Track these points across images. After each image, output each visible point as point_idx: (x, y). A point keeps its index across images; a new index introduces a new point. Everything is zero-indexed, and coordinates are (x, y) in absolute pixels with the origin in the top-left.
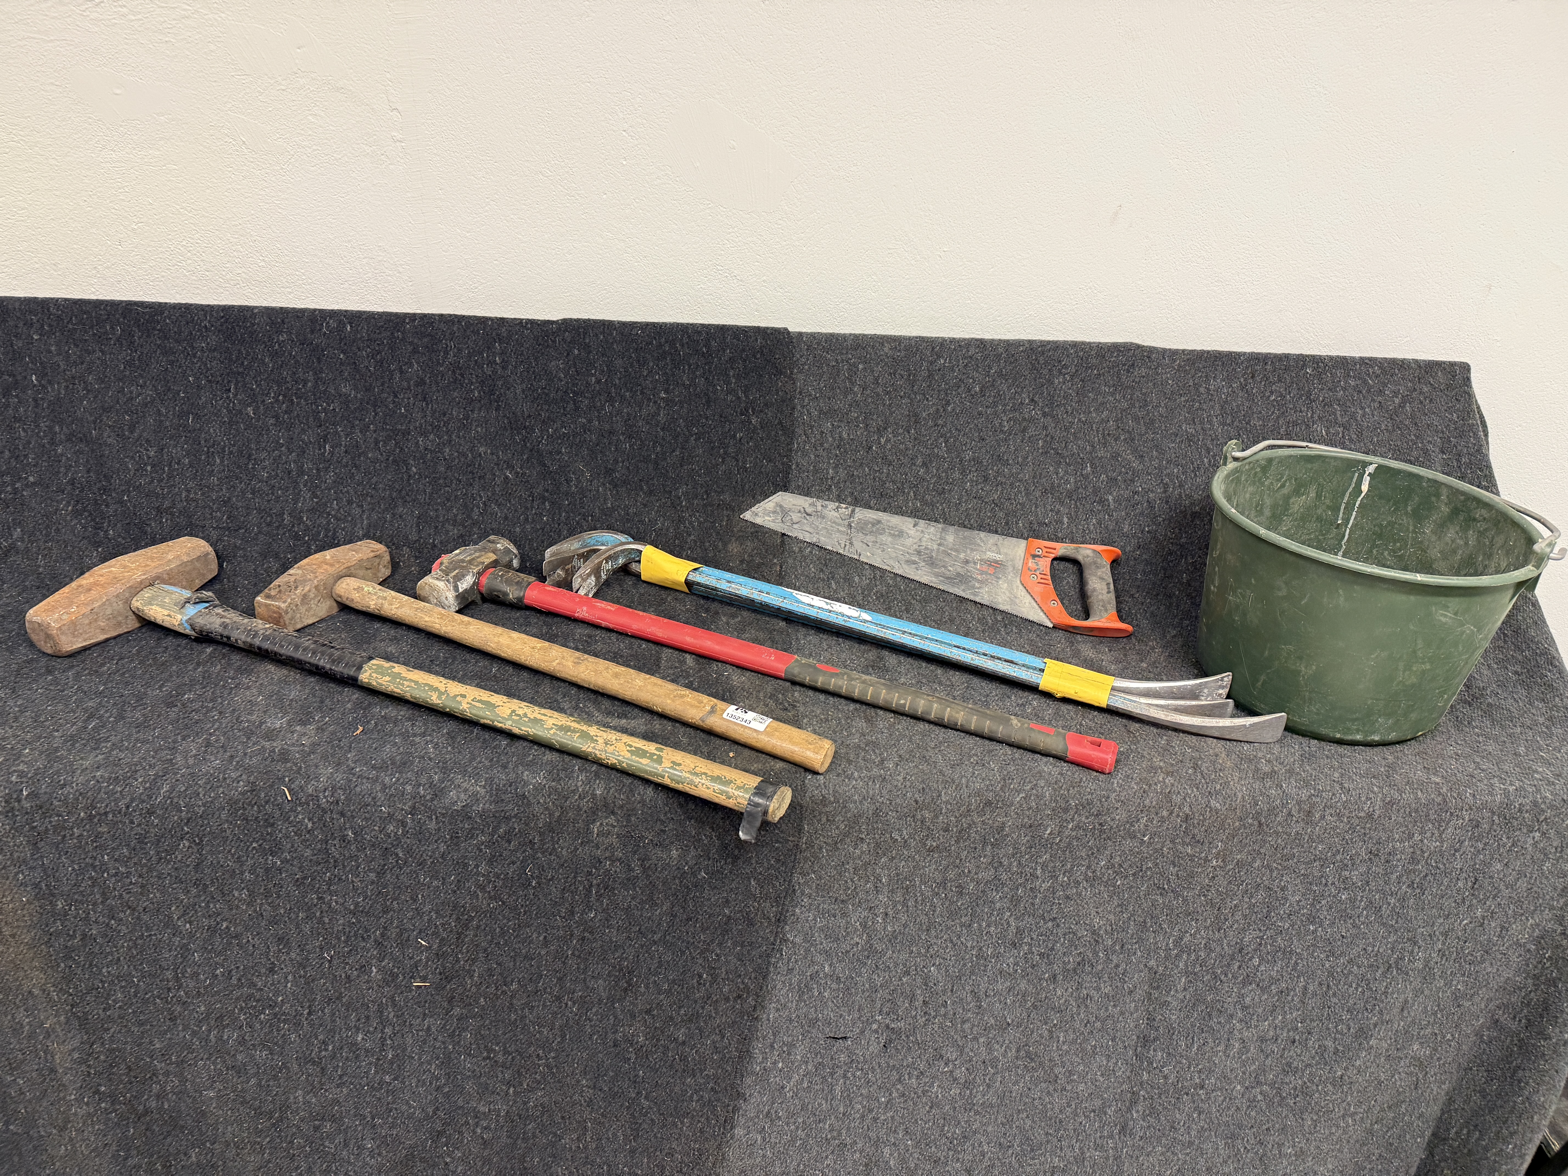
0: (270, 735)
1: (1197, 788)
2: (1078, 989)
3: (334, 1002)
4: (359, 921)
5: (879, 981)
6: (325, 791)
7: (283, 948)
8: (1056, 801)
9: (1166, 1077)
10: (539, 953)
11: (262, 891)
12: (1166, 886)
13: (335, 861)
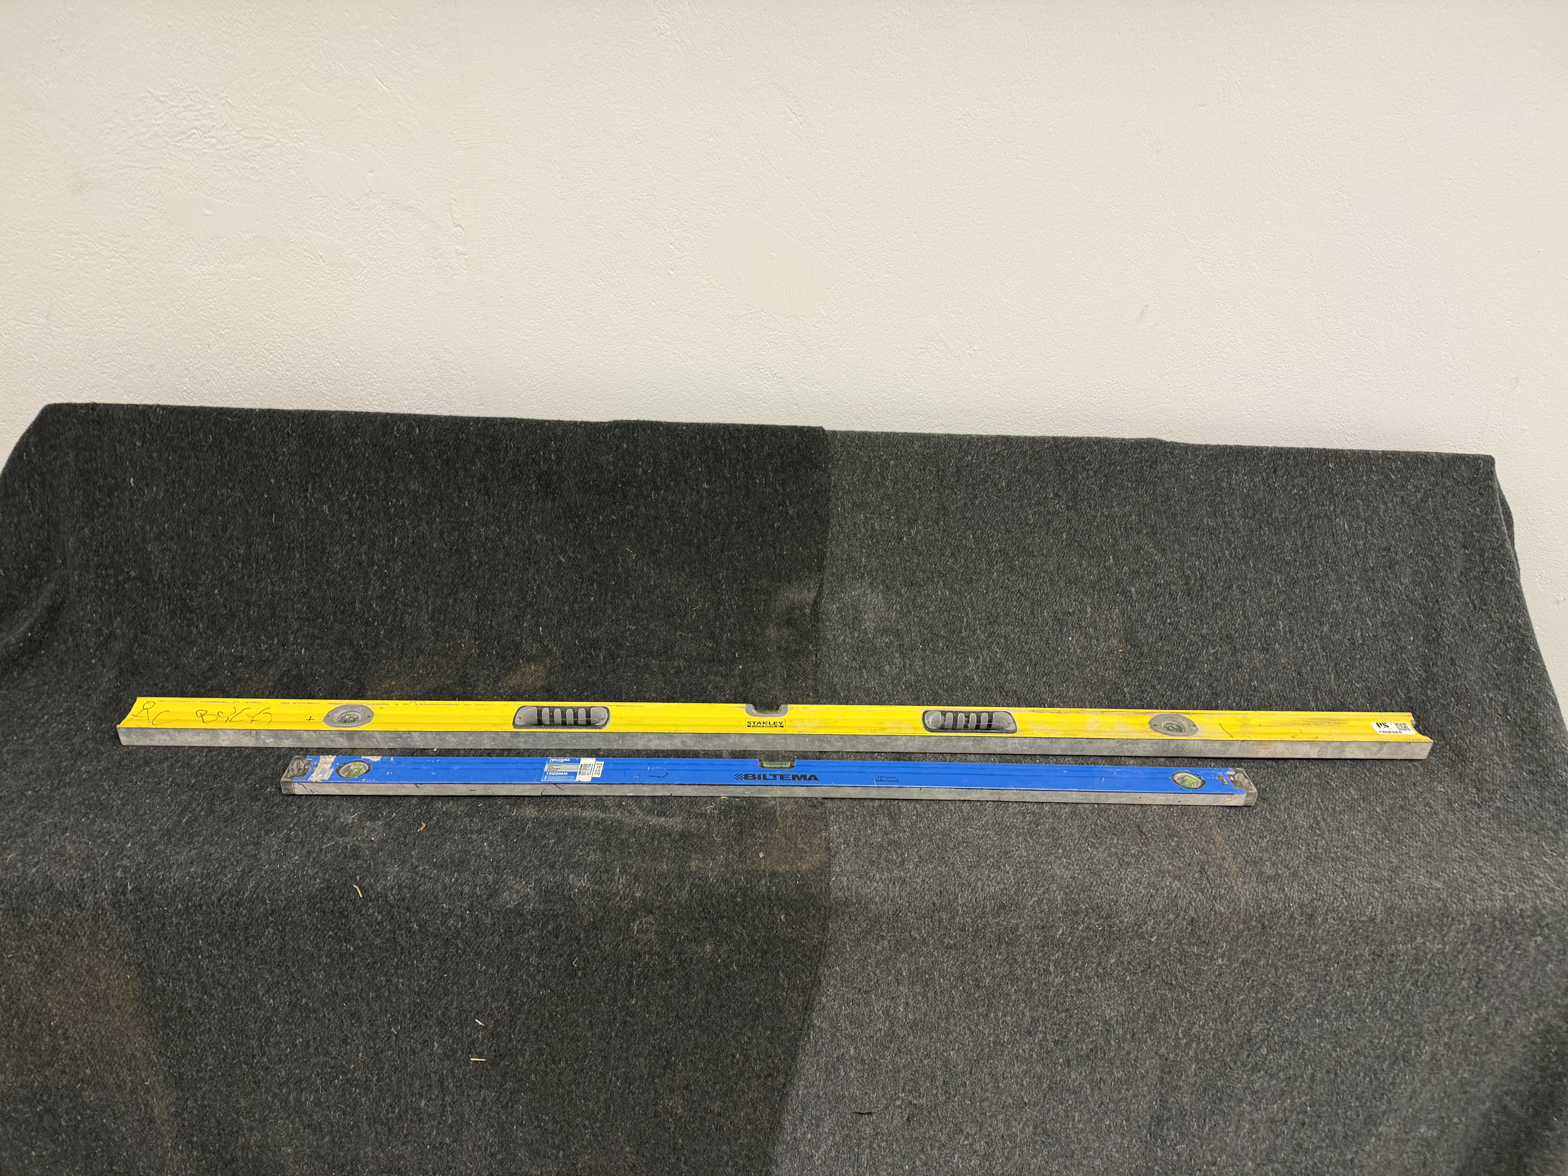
0: (344, 831)
1: (1203, 893)
2: (1091, 1073)
3: (400, 1072)
4: (422, 1001)
5: (901, 1062)
6: (392, 889)
7: (356, 1023)
8: (1067, 905)
11: (336, 973)
13: (402, 949)
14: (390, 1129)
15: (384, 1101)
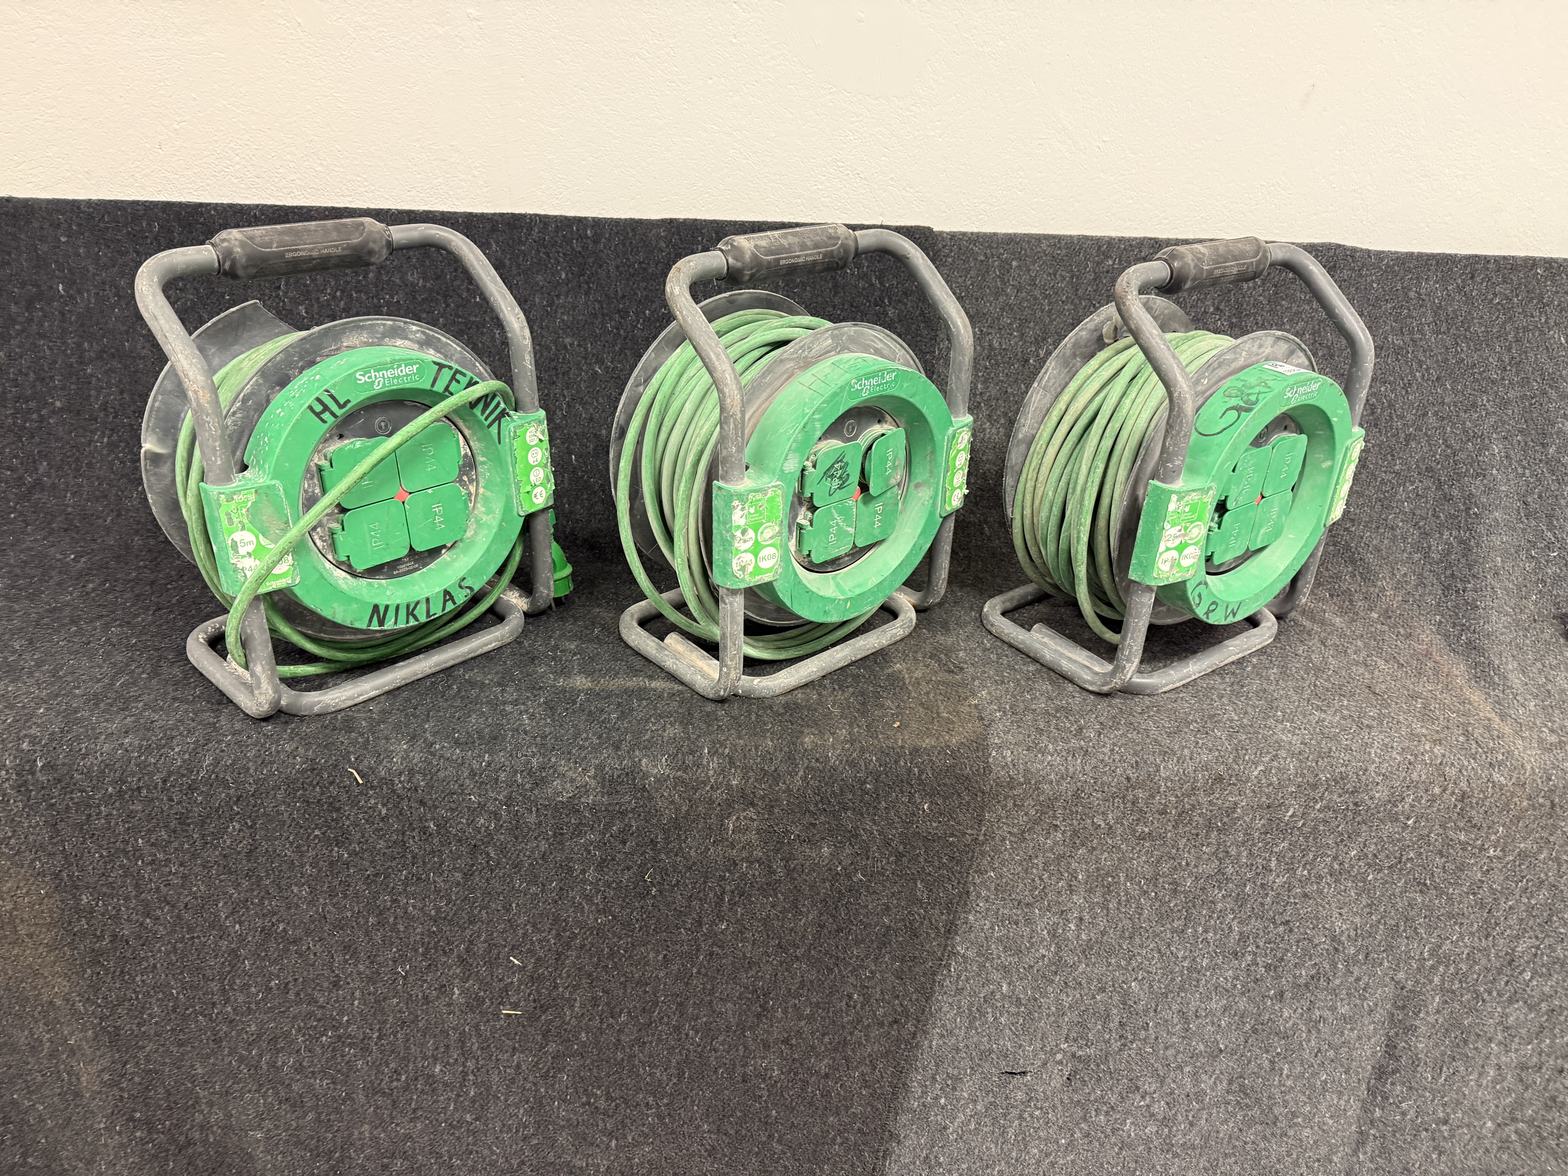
2: (1309, 1009)
3: (409, 1026)
4: (441, 931)
5: (1067, 1001)
7: (350, 959)
8: (1303, 776)
9: (1404, 1114)
10: (657, 976)
11: (325, 888)
12: (1428, 882)
13: (414, 857)
14: (394, 1102)
15: (387, 1066)
